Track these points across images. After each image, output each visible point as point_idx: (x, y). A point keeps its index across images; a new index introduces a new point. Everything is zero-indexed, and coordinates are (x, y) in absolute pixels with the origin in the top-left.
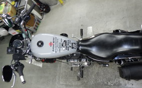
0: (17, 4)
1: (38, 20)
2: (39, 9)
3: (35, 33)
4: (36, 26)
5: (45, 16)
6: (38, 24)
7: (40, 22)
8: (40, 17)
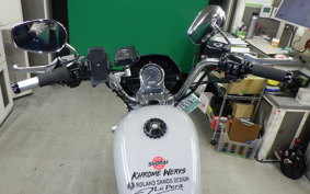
0: (276, 91)
1: (251, 150)
2: (286, 147)
3: (216, 149)
4: (234, 147)
5: (270, 166)
6: (240, 153)
7: (248, 155)
8: (263, 154)
